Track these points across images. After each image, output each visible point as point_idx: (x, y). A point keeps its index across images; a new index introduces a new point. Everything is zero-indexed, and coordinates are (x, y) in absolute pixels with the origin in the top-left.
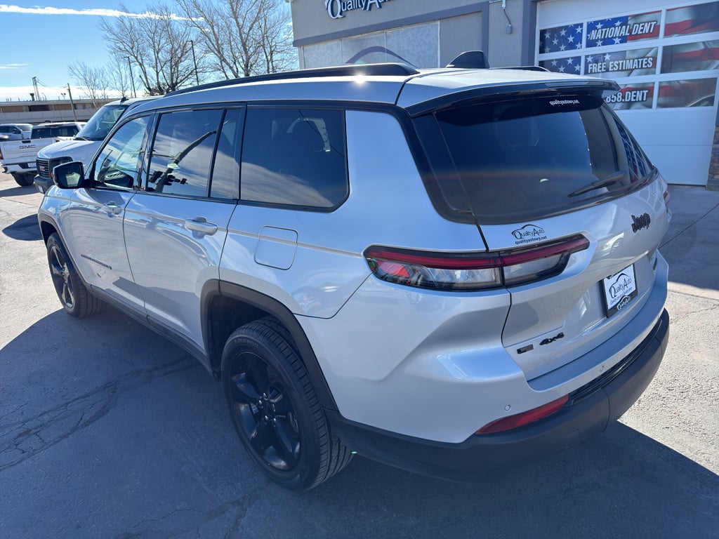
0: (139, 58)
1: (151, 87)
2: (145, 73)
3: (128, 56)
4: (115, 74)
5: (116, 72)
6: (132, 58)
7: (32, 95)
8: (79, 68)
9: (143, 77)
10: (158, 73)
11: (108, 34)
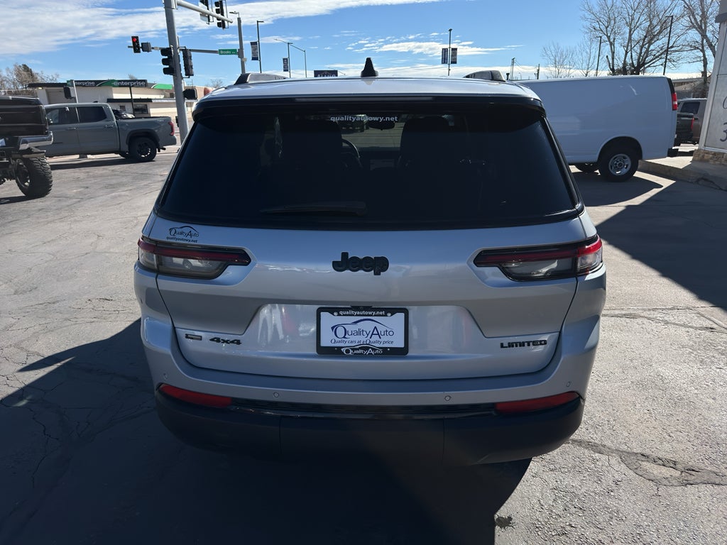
0: (612, 37)
1: (615, 68)
2: (613, 53)
3: (601, 35)
4: (584, 54)
5: (587, 52)
6: (605, 38)
7: (508, 74)
8: (552, 48)
9: (610, 57)
10: (627, 53)
11: (586, 14)
